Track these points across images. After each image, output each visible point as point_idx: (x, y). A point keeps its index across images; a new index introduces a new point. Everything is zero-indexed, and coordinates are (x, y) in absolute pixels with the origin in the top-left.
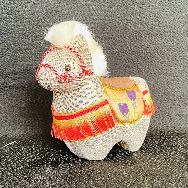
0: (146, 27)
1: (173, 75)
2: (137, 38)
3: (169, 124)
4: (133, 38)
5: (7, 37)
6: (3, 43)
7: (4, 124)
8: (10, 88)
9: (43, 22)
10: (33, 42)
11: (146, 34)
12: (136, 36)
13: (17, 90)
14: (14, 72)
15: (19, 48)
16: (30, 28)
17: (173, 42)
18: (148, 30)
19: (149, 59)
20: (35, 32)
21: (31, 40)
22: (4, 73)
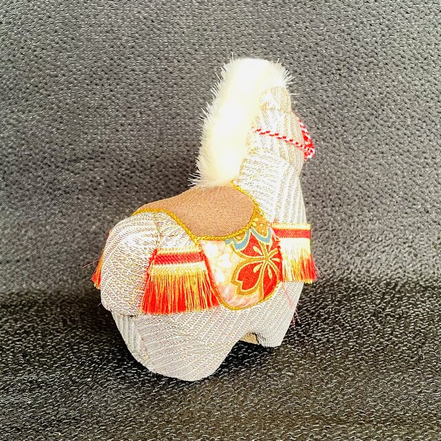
0: (362, 50)
1: (424, 155)
2: (340, 75)
3: (411, 265)
4: (333, 74)
5: (57, 83)
6: (49, 95)
7: (54, 267)
8: (65, 191)
9: (133, 47)
10: (111, 91)
11: (360, 64)
12: (339, 70)
13: (80, 196)
14: (74, 158)
15: (83, 105)
16: (105, 62)
17: (423, 82)
18: (364, 56)
19: (368, 120)
20: (115, 71)
21: (106, 86)
22: (52, 159)
